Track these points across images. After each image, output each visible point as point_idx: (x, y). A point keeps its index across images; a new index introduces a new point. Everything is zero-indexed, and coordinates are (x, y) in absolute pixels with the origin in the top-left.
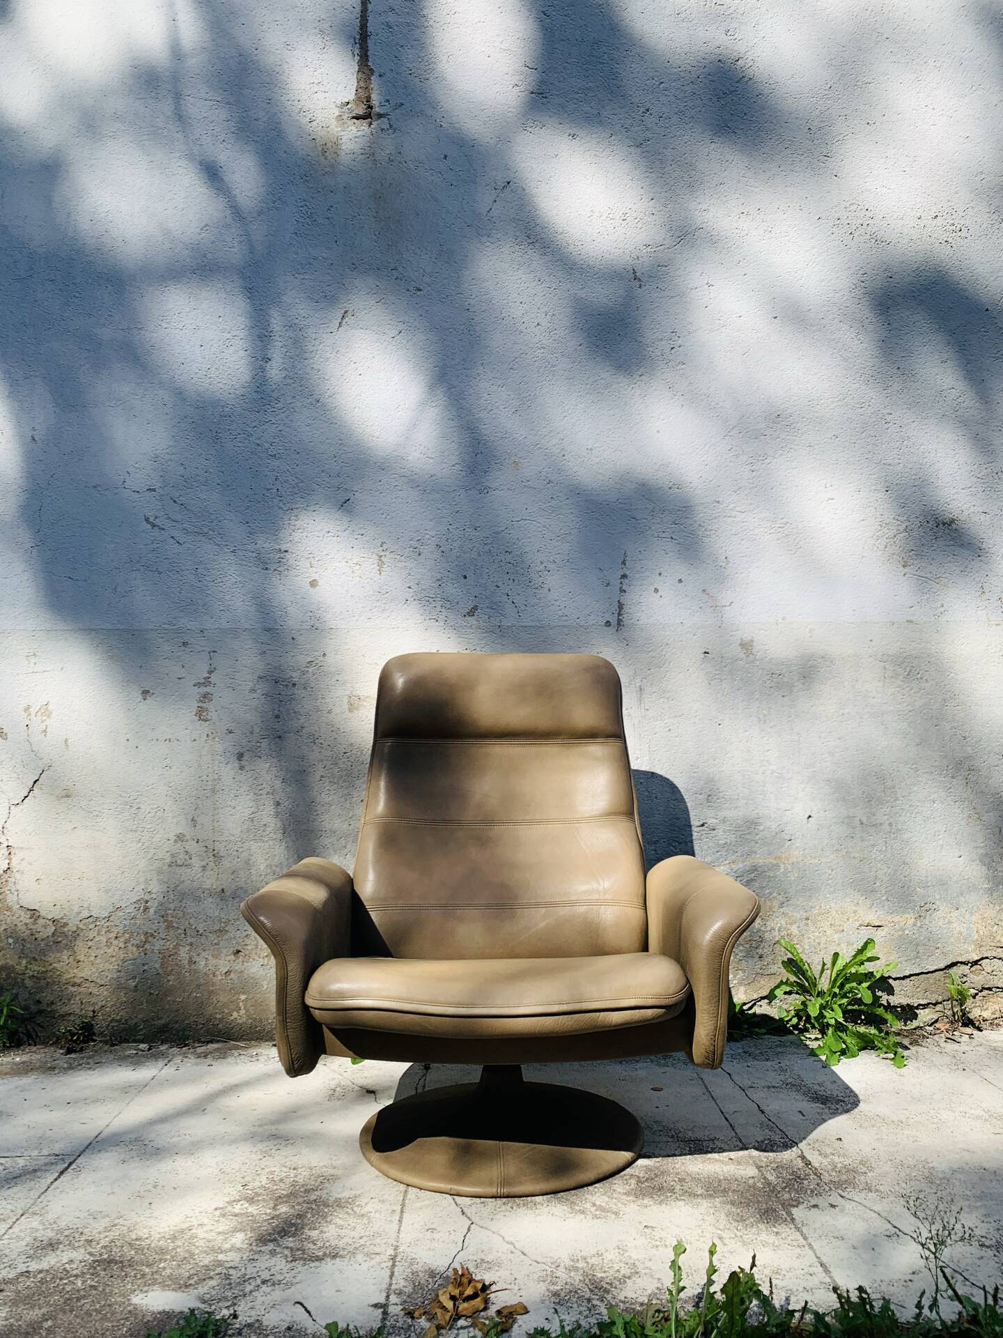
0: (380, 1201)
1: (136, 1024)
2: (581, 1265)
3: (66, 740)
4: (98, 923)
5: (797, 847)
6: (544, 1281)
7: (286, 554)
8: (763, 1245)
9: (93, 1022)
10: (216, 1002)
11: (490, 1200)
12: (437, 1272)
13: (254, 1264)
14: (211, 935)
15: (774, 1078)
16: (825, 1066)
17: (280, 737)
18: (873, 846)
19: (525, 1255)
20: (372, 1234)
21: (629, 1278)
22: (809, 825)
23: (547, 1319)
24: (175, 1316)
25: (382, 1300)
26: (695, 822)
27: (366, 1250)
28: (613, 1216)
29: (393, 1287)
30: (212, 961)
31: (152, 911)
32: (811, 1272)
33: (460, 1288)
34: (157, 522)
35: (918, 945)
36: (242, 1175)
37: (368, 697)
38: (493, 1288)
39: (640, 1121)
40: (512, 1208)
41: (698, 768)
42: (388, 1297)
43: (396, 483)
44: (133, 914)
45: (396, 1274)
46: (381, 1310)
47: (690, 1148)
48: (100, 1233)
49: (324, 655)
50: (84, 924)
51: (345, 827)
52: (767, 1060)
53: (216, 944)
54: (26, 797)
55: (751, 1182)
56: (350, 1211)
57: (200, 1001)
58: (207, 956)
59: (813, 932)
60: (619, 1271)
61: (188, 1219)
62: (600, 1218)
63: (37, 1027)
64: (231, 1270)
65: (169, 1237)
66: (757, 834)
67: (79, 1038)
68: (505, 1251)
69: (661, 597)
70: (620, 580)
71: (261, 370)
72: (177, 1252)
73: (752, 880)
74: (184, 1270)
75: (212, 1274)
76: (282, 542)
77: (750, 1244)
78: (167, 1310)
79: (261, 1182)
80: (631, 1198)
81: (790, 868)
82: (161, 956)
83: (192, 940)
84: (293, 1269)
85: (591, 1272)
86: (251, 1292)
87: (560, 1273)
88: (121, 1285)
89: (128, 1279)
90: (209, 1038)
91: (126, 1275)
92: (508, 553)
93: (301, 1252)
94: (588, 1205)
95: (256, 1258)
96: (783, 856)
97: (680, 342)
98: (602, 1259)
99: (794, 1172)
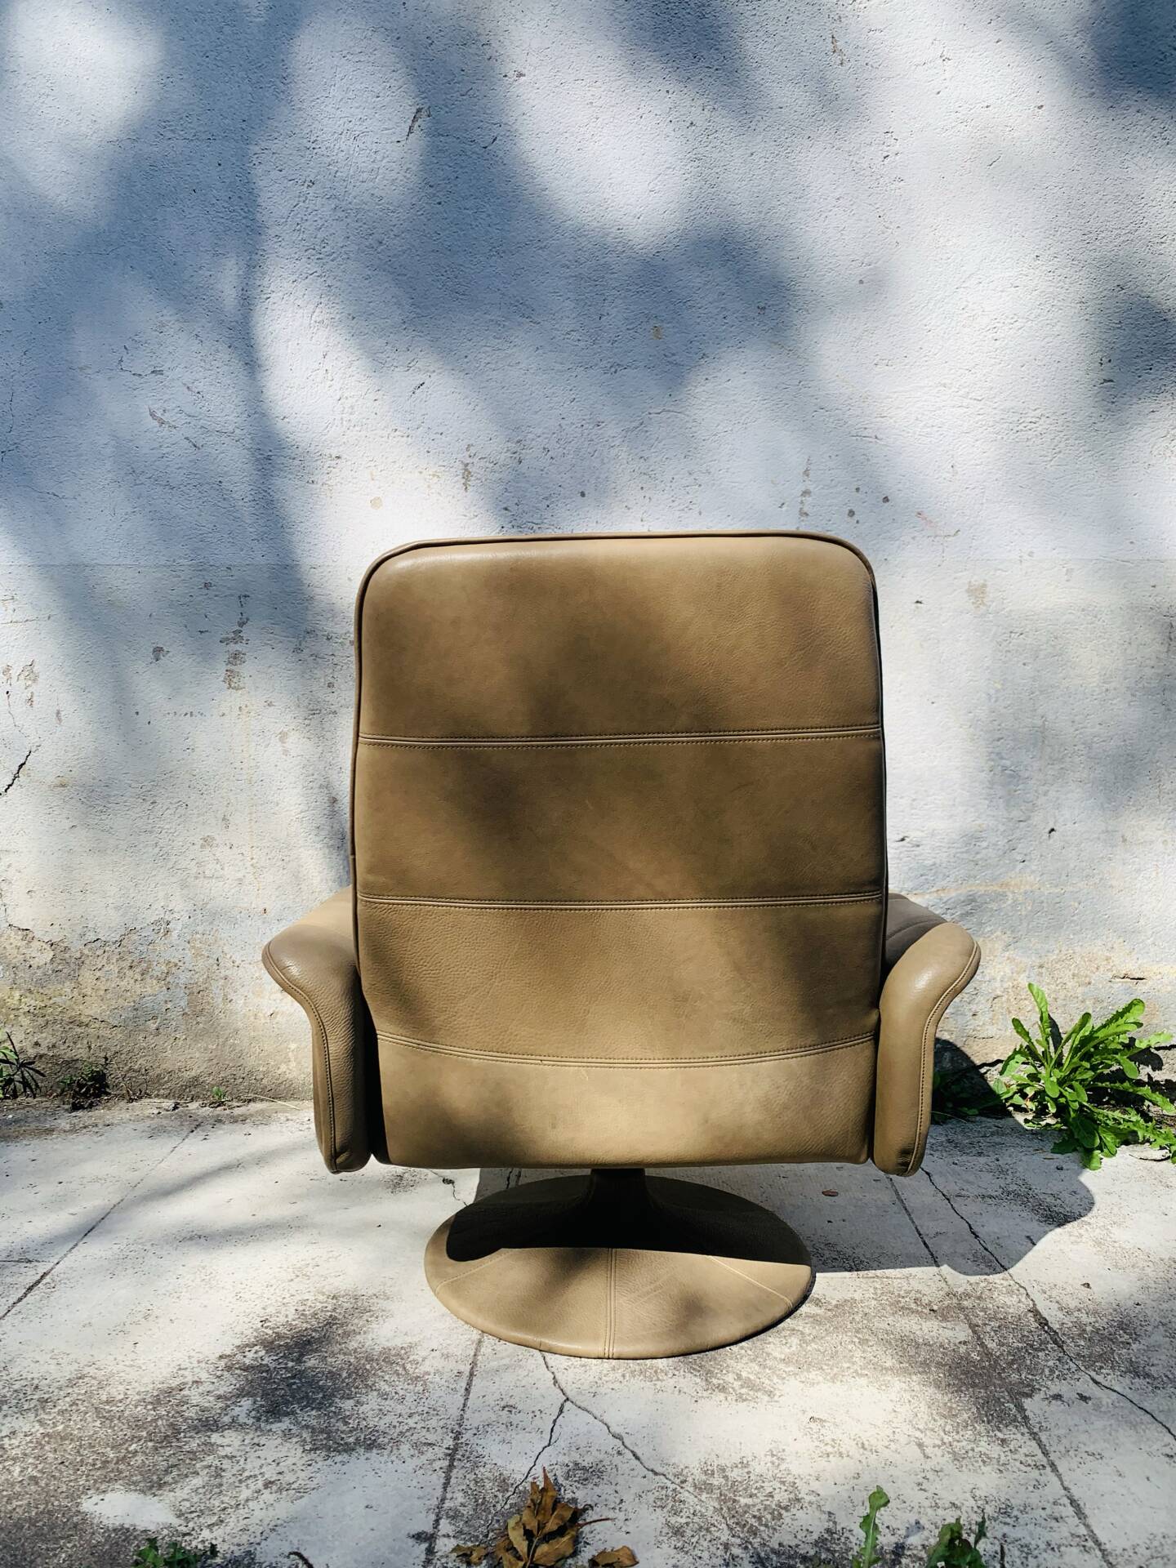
0: (443, 1355)
1: (158, 1075)
2: (717, 1481)
3: (58, 713)
4: (107, 949)
5: (1033, 872)
6: (663, 1508)
7: (338, 461)
8: (984, 1462)
9: (105, 1071)
10: (258, 1051)
11: (593, 1361)
12: (511, 1481)
13: (259, 1453)
14: (251, 966)
15: (991, 1184)
17: (335, 712)
18: (1139, 871)
19: (637, 1458)
20: (426, 1409)
21: (786, 1509)
22: (1051, 841)
24: (135, 1538)
25: (429, 1529)
26: (892, 835)
27: (415, 1437)
28: (766, 1398)
29: (447, 1504)
30: (253, 1000)
31: (175, 934)
32: (1057, 1515)
33: (540, 1518)
34: (166, 416)
36: (263, 1305)
38: (591, 1516)
39: (807, 1243)
40: (624, 1376)
42: (437, 1521)
43: (488, 360)
44: (150, 938)
45: (453, 1481)
46: (425, 1546)
47: (875, 1288)
48: (60, 1389)
50: (90, 950)
52: (980, 1154)
53: (257, 979)
54: (10, 786)
55: (962, 1349)
56: (401, 1370)
57: (238, 1049)
58: (246, 994)
59: (1048, 984)
60: (772, 1497)
61: (181, 1372)
62: (746, 1400)
63: (36, 1076)
64: (225, 1461)
65: (150, 1400)
66: (977, 853)
67: (88, 1090)
68: (610, 1451)
69: (858, 522)
70: (799, 499)
71: (302, 199)
72: (157, 1426)
73: (968, 914)
74: (161, 1458)
75: (198, 1465)
76: (333, 445)
77: (963, 1458)
78: (126, 1526)
79: (287, 1316)
80: (791, 1369)
81: (1020, 898)
82: (187, 991)
83: (228, 973)
84: (310, 1465)
85: (731, 1495)
86: (247, 1500)
87: (687, 1494)
88: (72, 1477)
89: (83, 1468)
90: (251, 1095)
91: (82, 1461)
92: (642, 460)
93: (325, 1436)
94: (730, 1378)
95: (262, 1443)
96: (1013, 883)
97: (897, 148)
98: (749, 1472)
99: (1023, 1336)
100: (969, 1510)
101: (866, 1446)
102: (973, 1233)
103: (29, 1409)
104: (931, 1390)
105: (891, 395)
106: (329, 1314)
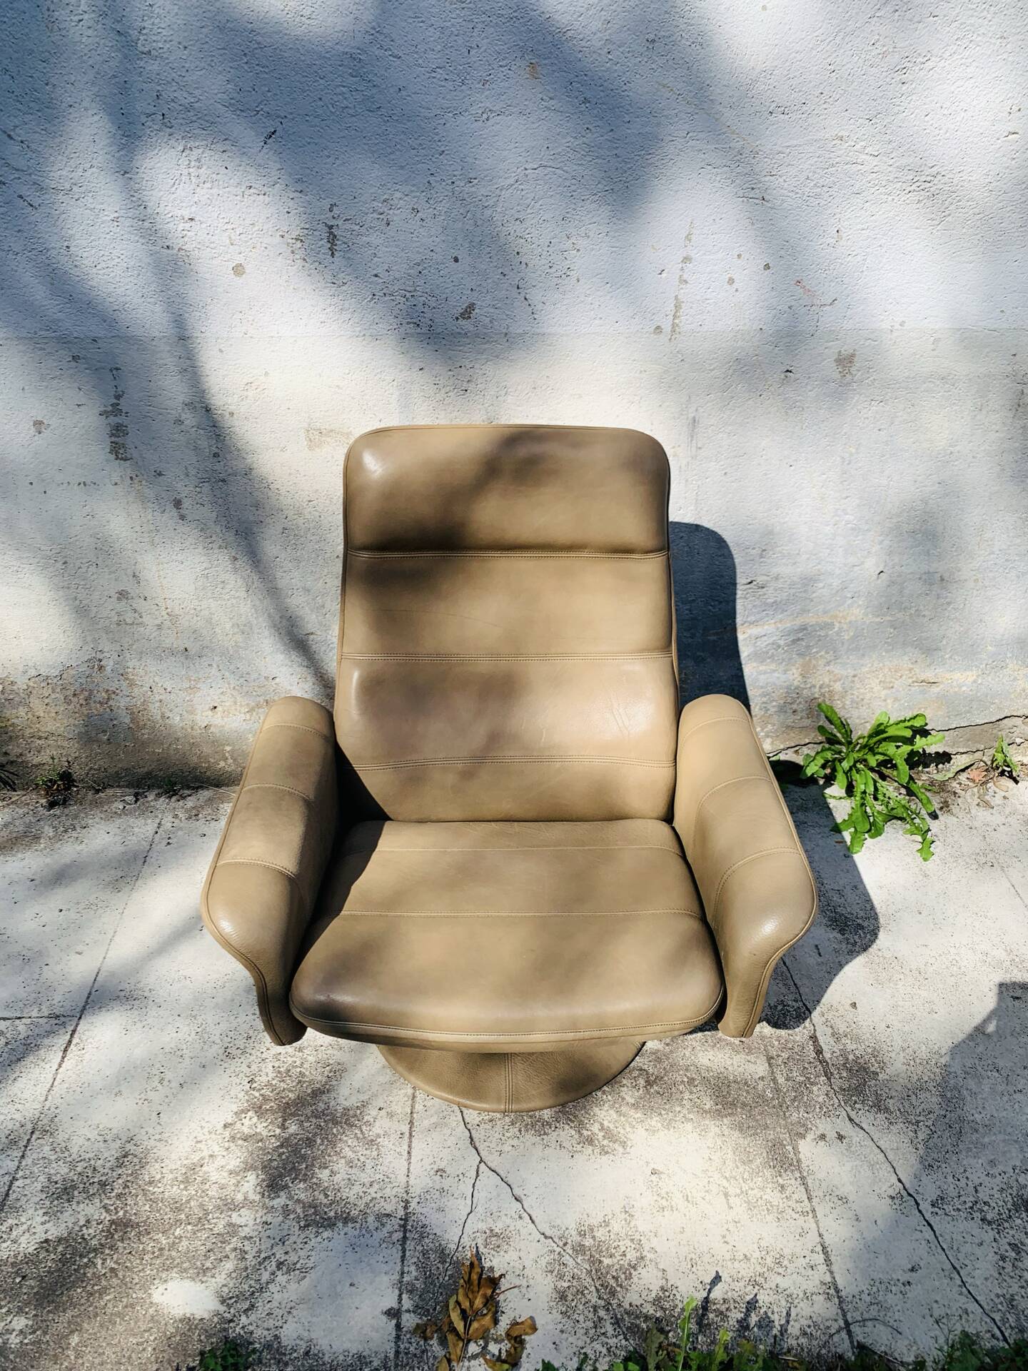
0: (388, 1114)
1: (116, 771)
2: (588, 1242)
4: (50, 681)
5: (859, 606)
6: (552, 1273)
7: (193, 223)
8: (768, 1210)
9: (70, 771)
10: (199, 752)
12: (447, 1252)
16: (848, 854)
17: (223, 481)
18: (949, 604)
19: (533, 1222)
20: (382, 1177)
21: (635, 1267)
22: (879, 581)
23: (554, 1343)
24: (196, 1327)
25: (395, 1305)
26: (741, 580)
27: (376, 1208)
28: (621, 1150)
29: (406, 1278)
30: (187, 716)
32: (812, 1262)
33: (470, 1296)
35: (972, 701)
37: (332, 431)
38: (503, 1284)
41: (755, 519)
42: (400, 1297)
44: (87, 673)
45: (408, 1253)
46: (394, 1322)
48: (112, 1169)
49: (266, 374)
50: (35, 683)
51: (319, 585)
53: (188, 701)
55: (761, 1086)
56: (359, 1134)
57: (181, 752)
58: (180, 712)
60: (625, 1255)
61: (198, 1146)
62: (607, 1152)
63: (10, 776)
64: (246, 1243)
65: (181, 1178)
66: (814, 592)
68: (514, 1215)
69: (737, 290)
70: (680, 265)
72: (190, 1208)
73: (799, 639)
74: (200, 1243)
75: (227, 1249)
76: (184, 204)
77: (755, 1207)
78: (188, 1315)
79: (267, 1075)
80: (639, 1115)
81: (845, 627)
82: (129, 712)
83: (161, 697)
84: (306, 1243)
85: (598, 1256)
86: (267, 1283)
87: (568, 1257)
88: (141, 1267)
89: (146, 1257)
90: (197, 784)
91: (144, 1250)
92: (518, 222)
93: (313, 1210)
94: (596, 1128)
95: (269, 1222)
96: (841, 615)
98: (609, 1231)
99: (805, 1068)
100: (755, 1261)
101: (689, 1199)
103: (94, 1194)
104: (737, 1134)
105: (784, 150)
106: (298, 1070)
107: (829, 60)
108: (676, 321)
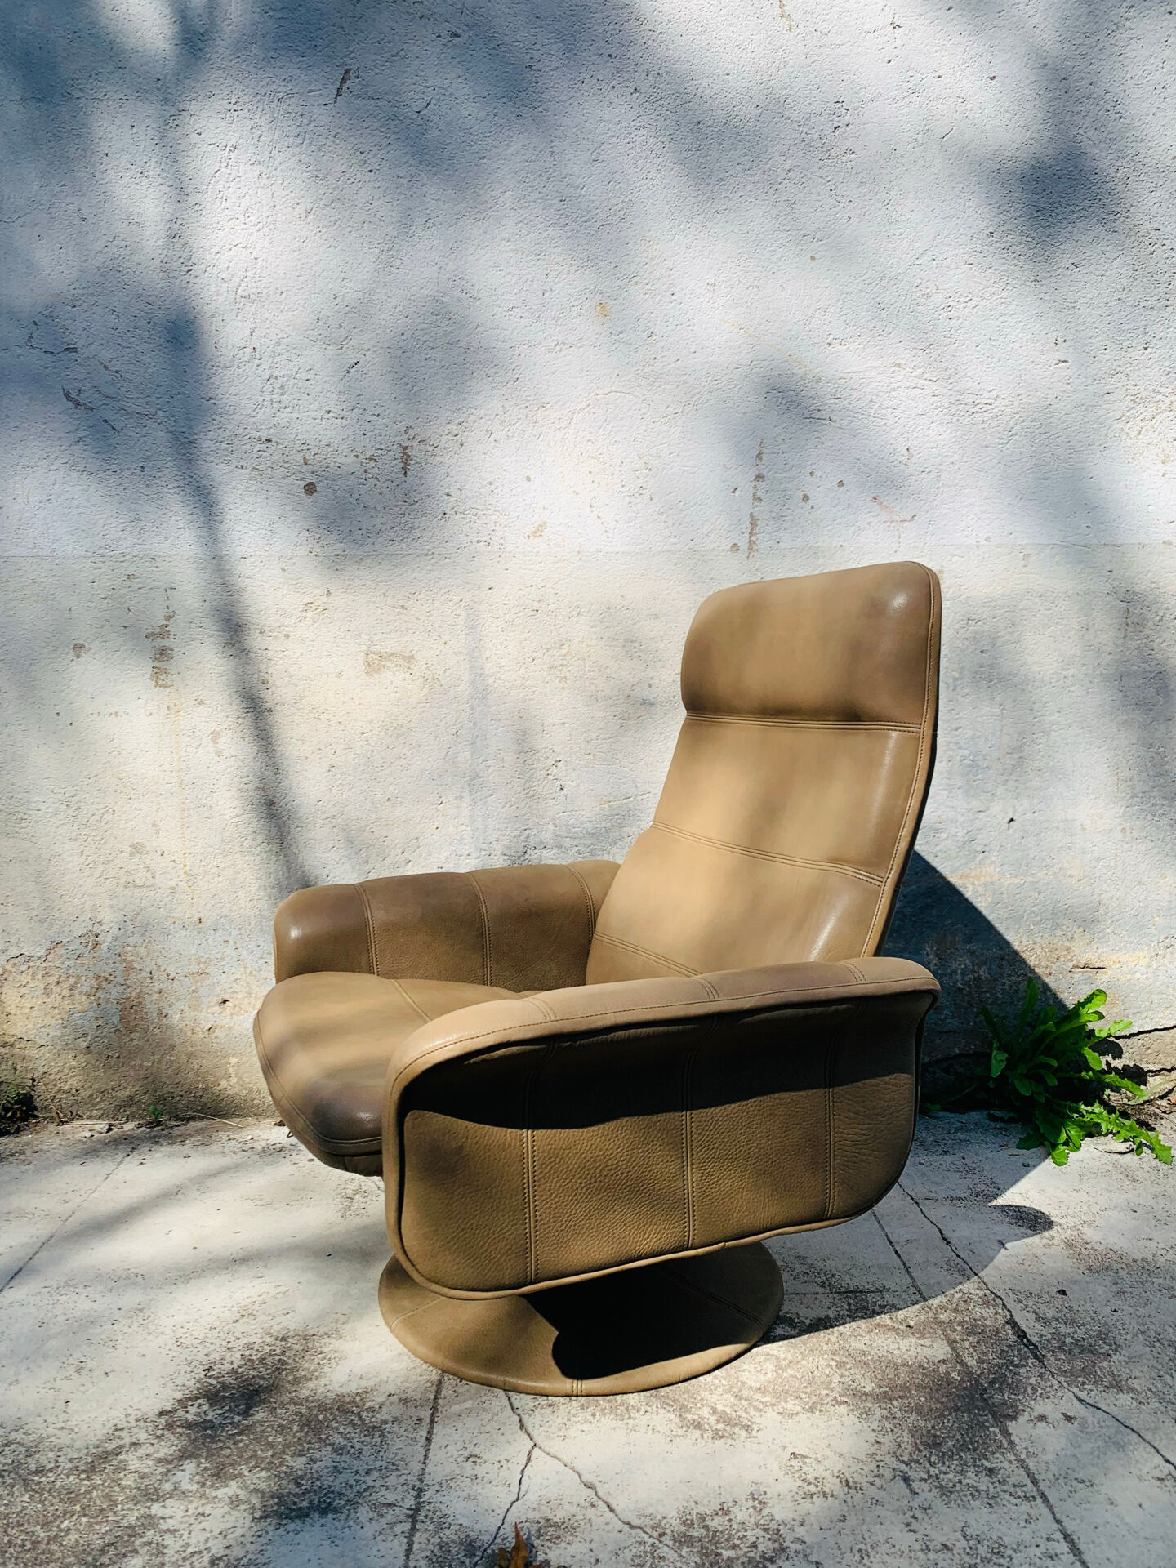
0: (401, 1400)
1: (91, 1095)
2: (697, 1532)
4: (32, 964)
5: (993, 862)
7: (268, 445)
8: (973, 1496)
9: (33, 1093)
10: (197, 1067)
11: (562, 1400)
12: (478, 1544)
13: (204, 1525)
14: (187, 979)
15: (957, 1184)
17: (270, 711)
18: (1097, 860)
19: (612, 1510)
20: (384, 1464)
21: (772, 1561)
22: (1011, 831)
27: (373, 1497)
28: (744, 1434)
30: (189, 1014)
31: (104, 947)
32: (1051, 1552)
34: (82, 398)
35: (1151, 993)
36: (206, 1352)
37: (392, 654)
39: (776, 1257)
40: (593, 1415)
43: (427, 337)
44: (78, 952)
45: (416, 1546)
47: (849, 1304)
49: (328, 593)
50: (13, 966)
52: (945, 1153)
53: (193, 991)
55: (942, 1369)
56: (356, 1420)
57: (175, 1065)
58: (182, 1007)
59: (1010, 976)
60: (756, 1547)
61: (117, 1433)
62: (721, 1437)
64: (167, 1536)
65: (84, 1468)
66: (937, 845)
67: (14, 1114)
68: (582, 1502)
69: (812, 507)
70: (753, 484)
71: (224, 165)
72: (91, 1498)
74: (96, 1536)
75: (138, 1543)
76: (263, 427)
77: (951, 1492)
79: (232, 1363)
80: (768, 1399)
81: (980, 889)
82: (119, 1007)
83: (162, 986)
84: (260, 1536)
85: (713, 1548)
87: (666, 1549)
89: (11, 1550)
90: (190, 1114)
92: (590, 443)
93: (276, 1500)
94: (705, 1412)
95: (207, 1513)
96: (973, 874)
97: (848, 118)
98: (730, 1520)
99: (1003, 1351)
100: (961, 1551)
101: (851, 1484)
102: (944, 1239)
104: (914, 1416)
105: (846, 376)
106: (277, 1358)
107: (878, 300)
108: (753, 539)
